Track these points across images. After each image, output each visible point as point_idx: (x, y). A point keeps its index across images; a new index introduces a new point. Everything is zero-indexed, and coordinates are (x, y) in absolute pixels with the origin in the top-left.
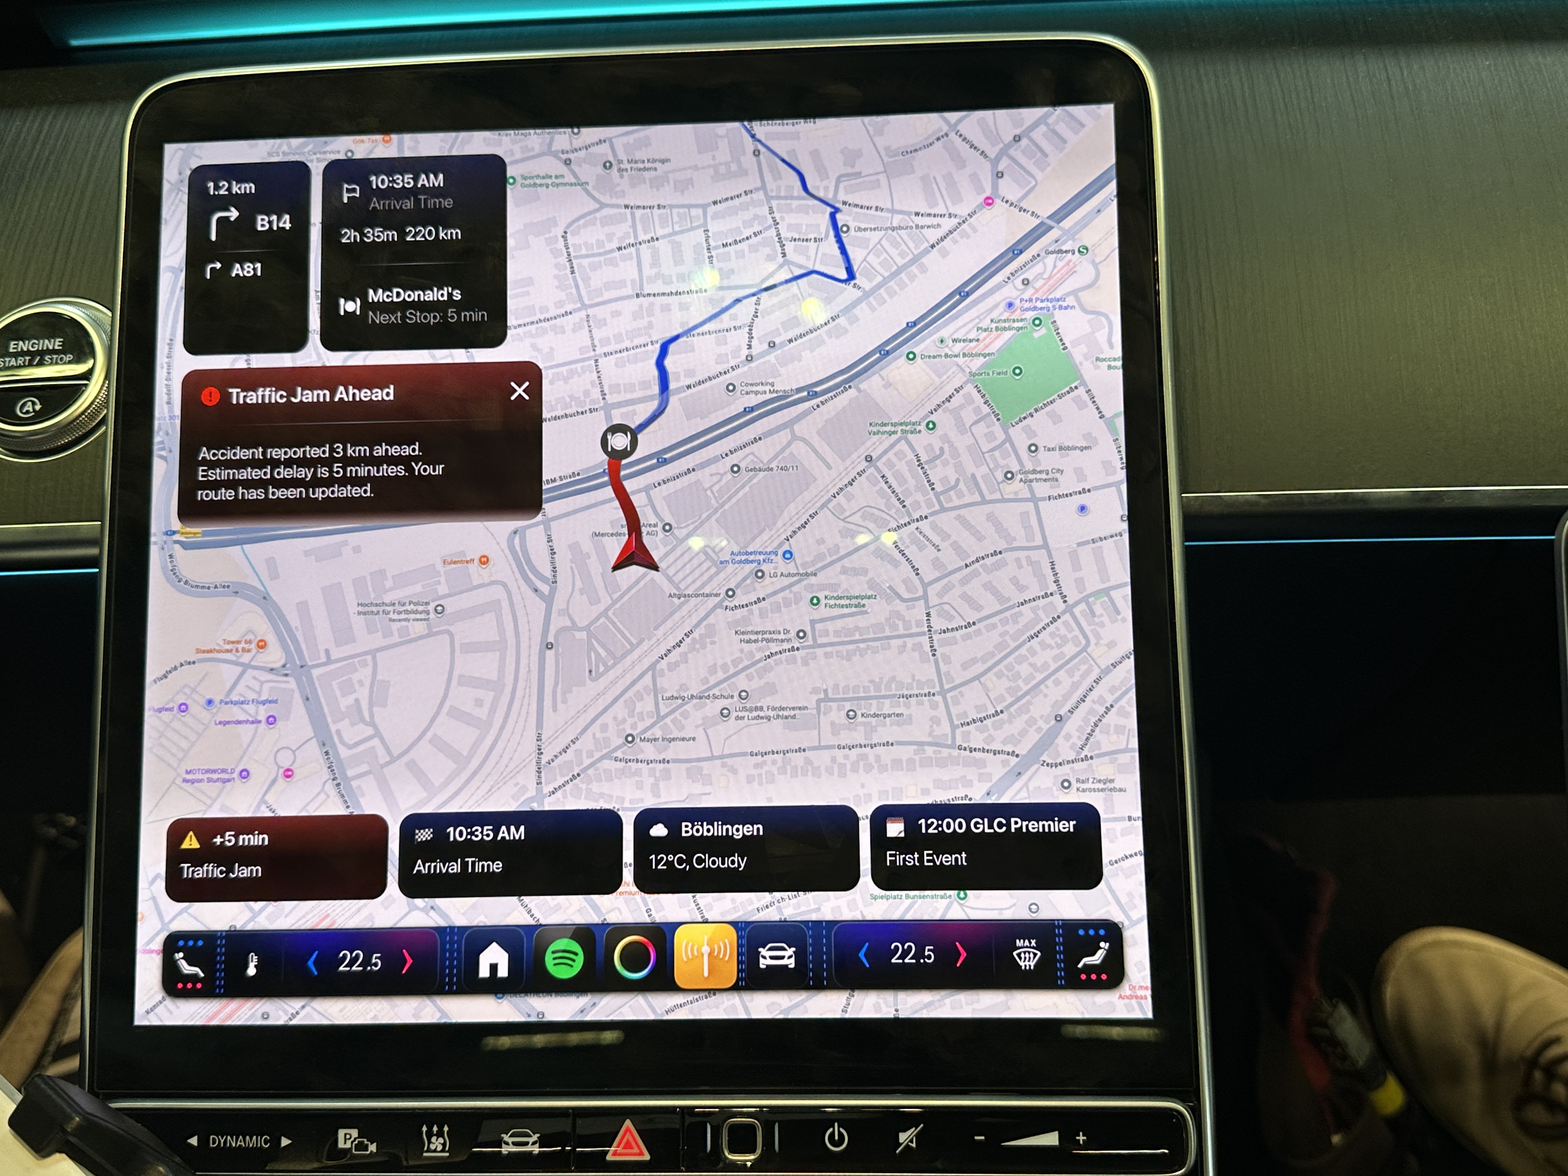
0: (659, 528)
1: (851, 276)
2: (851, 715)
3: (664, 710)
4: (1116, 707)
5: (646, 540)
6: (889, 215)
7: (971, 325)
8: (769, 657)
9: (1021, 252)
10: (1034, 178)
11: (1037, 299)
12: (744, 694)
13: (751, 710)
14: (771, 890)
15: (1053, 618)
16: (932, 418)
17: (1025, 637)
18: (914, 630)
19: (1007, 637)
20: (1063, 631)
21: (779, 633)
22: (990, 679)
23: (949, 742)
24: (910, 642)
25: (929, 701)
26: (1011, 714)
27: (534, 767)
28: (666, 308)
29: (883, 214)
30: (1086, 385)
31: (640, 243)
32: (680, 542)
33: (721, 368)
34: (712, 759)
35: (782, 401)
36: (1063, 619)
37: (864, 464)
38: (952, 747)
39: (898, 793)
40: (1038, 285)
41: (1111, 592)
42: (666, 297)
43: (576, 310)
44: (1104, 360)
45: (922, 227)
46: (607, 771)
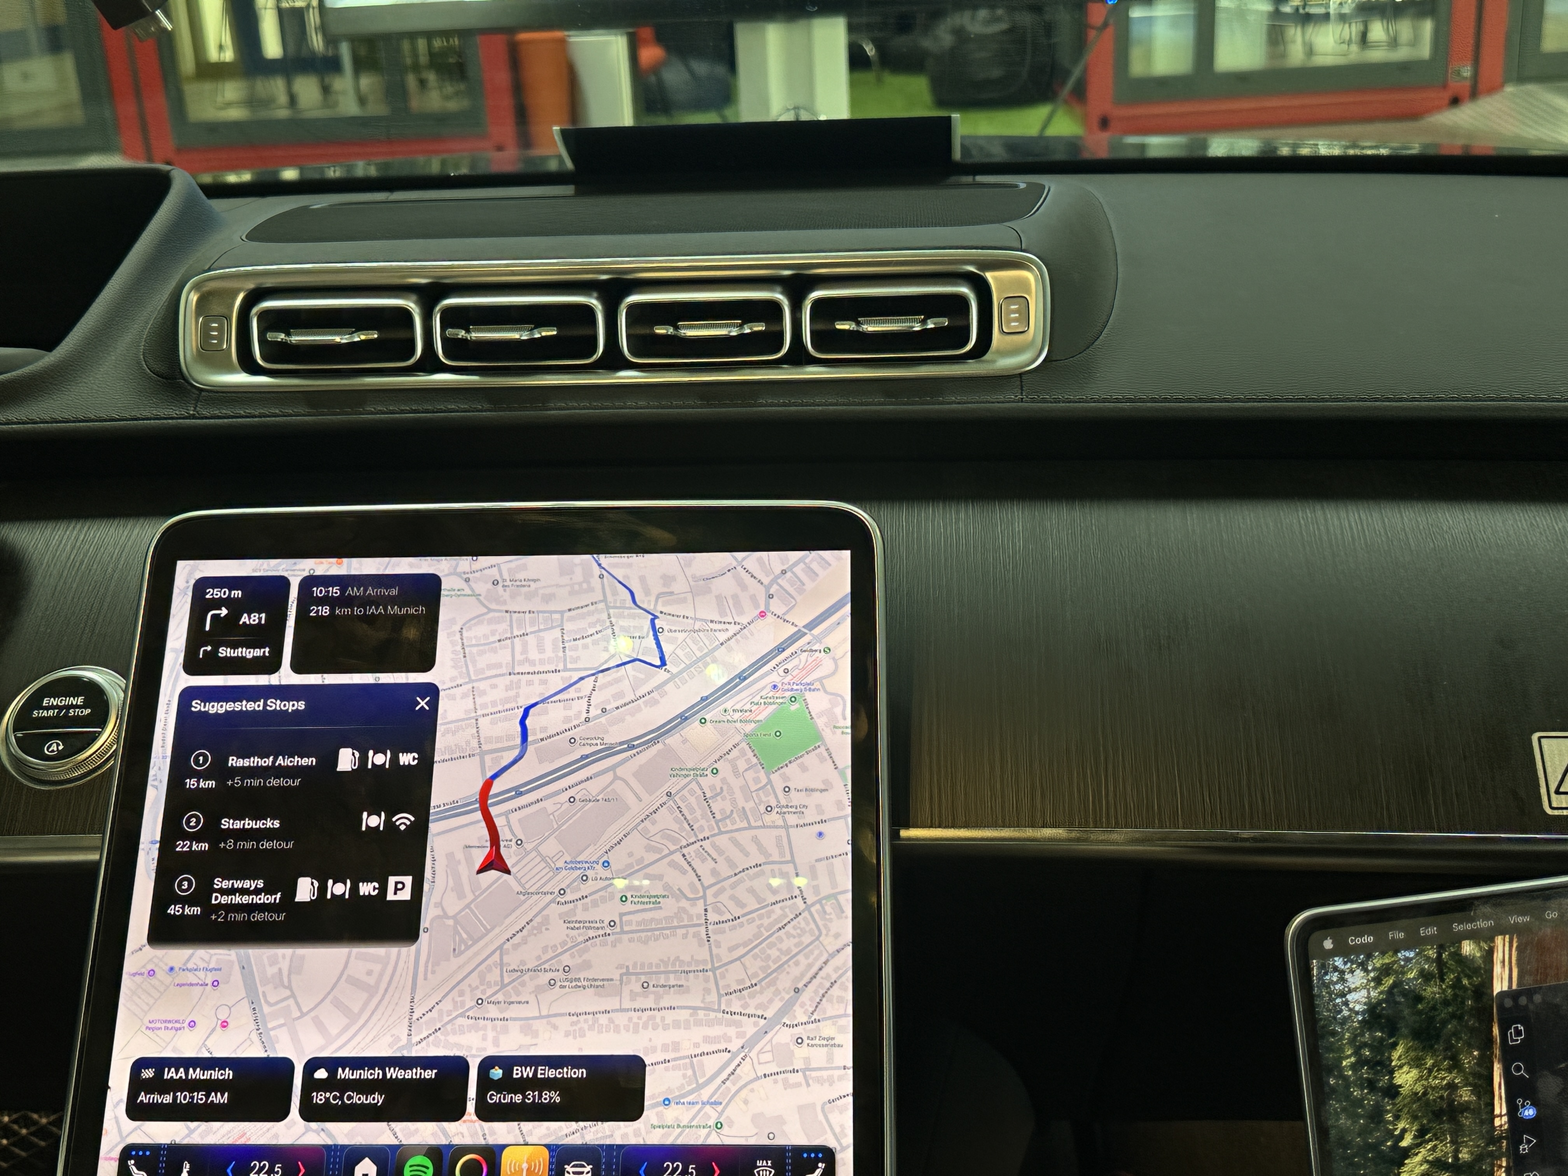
0: (513, 843)
1: (663, 663)
2: (645, 986)
3: (506, 981)
4: (838, 983)
5: (503, 851)
6: (692, 621)
7: (747, 700)
8: (587, 940)
9: (784, 650)
10: (794, 599)
11: (794, 683)
12: (567, 968)
13: (571, 981)
14: (577, 1120)
15: (796, 915)
16: (716, 766)
17: (775, 929)
18: (695, 922)
19: (762, 929)
20: (803, 924)
21: (596, 922)
22: (747, 960)
23: (716, 1007)
24: (692, 930)
25: (703, 975)
26: (762, 986)
27: (406, 1022)
28: (530, 683)
29: (688, 621)
30: (826, 745)
31: (514, 637)
32: (528, 853)
33: (567, 727)
34: (541, 1017)
35: (609, 751)
36: (803, 915)
37: (665, 798)
38: (718, 1011)
39: (676, 1046)
40: (794, 674)
41: (839, 897)
42: (530, 676)
43: (465, 683)
44: (840, 727)
45: (715, 631)
46: (461, 1026)
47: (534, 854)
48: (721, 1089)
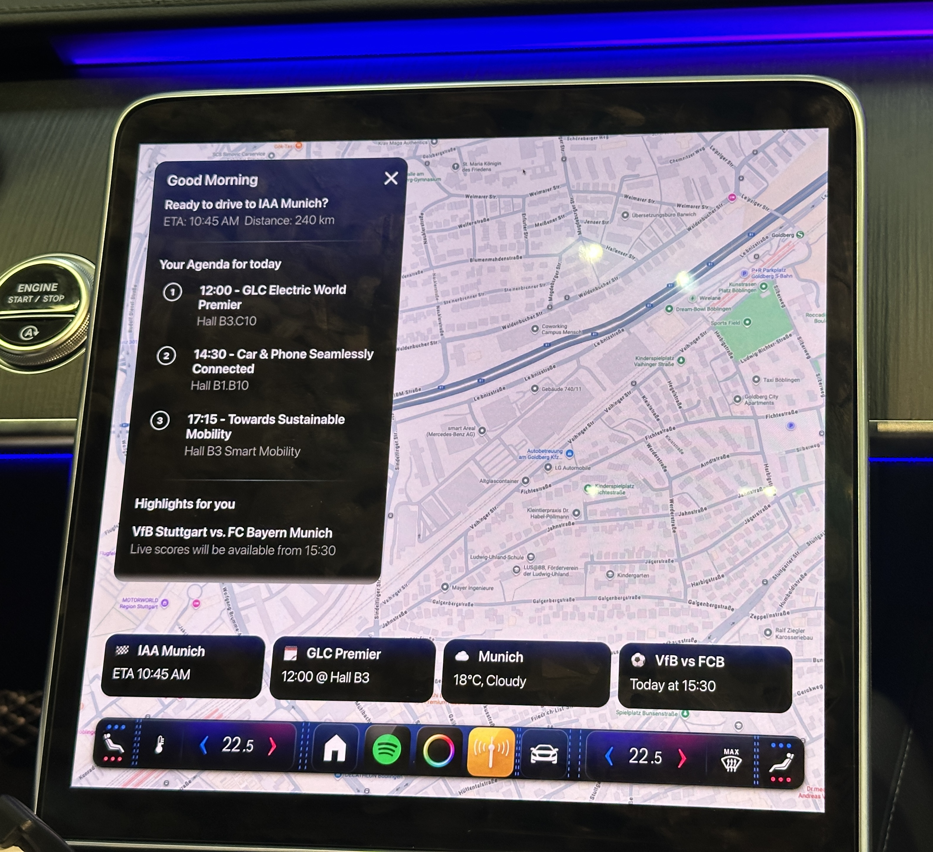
0: (476, 431)
2: (610, 575)
3: (471, 567)
4: (809, 575)
6: (658, 205)
7: (716, 287)
8: (551, 529)
9: (754, 235)
10: (766, 181)
11: (764, 270)
12: (531, 556)
13: (536, 568)
14: (543, 704)
15: (765, 507)
16: (682, 355)
17: (743, 520)
18: (661, 512)
19: (730, 521)
20: (772, 517)
21: (560, 511)
22: (715, 552)
23: (682, 598)
24: (657, 521)
25: (669, 566)
26: (729, 578)
27: (373, 605)
28: (491, 270)
29: (653, 205)
30: (798, 334)
31: (475, 223)
32: (490, 441)
33: (529, 314)
34: (505, 604)
35: (572, 339)
36: (772, 508)
37: (630, 387)
38: (684, 601)
39: (642, 635)
40: (765, 259)
41: (810, 489)
42: (492, 262)
43: (426, 270)
44: (813, 315)
45: (682, 215)
46: (427, 610)
47: (497, 442)
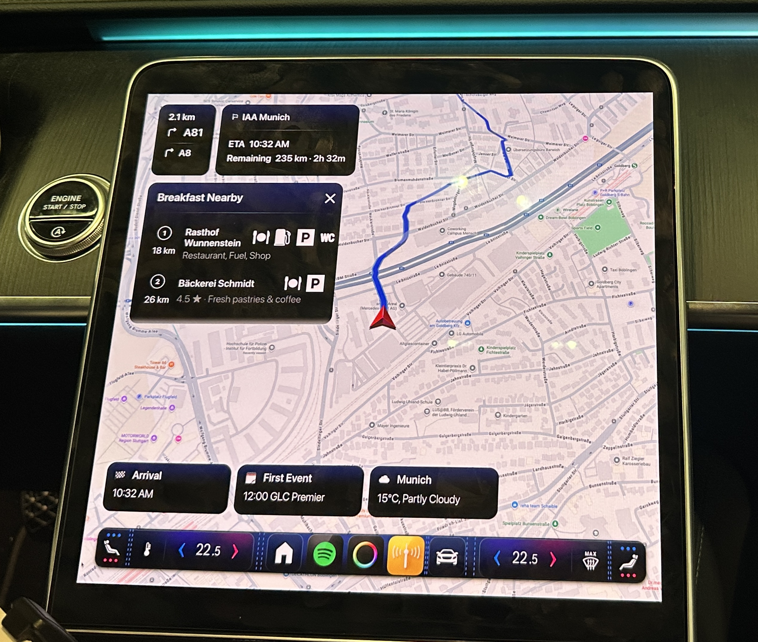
0: (398, 306)
1: (511, 174)
2: (498, 415)
3: (392, 409)
4: (646, 416)
5: (390, 311)
6: (532, 143)
7: (575, 201)
8: (454, 380)
9: (602, 165)
10: (610, 127)
11: (609, 190)
12: (438, 401)
13: (441, 410)
14: (446, 517)
15: (613, 364)
16: (550, 251)
17: (597, 374)
18: (536, 368)
19: (587, 374)
20: (618, 371)
21: (460, 366)
22: (575, 397)
23: (552, 433)
24: (533, 374)
25: (542, 408)
26: (587, 418)
27: (316, 439)
28: (410, 187)
29: (529, 143)
30: (634, 237)
31: (399, 153)
32: (408, 314)
33: (438, 220)
34: (418, 438)
35: (470, 239)
36: (618, 364)
37: (512, 274)
38: (554, 435)
39: (522, 462)
40: (610, 183)
41: (645, 350)
42: (410, 182)
43: (362, 187)
44: (644, 223)
45: (550, 150)
46: (357, 443)
47: (413, 314)
48: (557, 496)
